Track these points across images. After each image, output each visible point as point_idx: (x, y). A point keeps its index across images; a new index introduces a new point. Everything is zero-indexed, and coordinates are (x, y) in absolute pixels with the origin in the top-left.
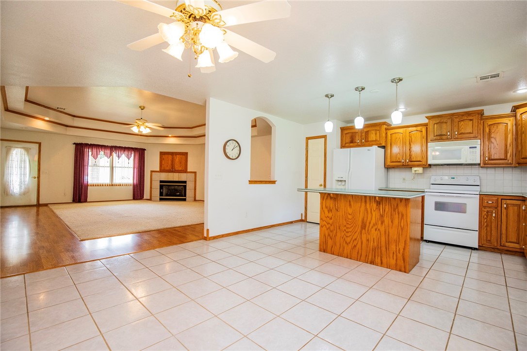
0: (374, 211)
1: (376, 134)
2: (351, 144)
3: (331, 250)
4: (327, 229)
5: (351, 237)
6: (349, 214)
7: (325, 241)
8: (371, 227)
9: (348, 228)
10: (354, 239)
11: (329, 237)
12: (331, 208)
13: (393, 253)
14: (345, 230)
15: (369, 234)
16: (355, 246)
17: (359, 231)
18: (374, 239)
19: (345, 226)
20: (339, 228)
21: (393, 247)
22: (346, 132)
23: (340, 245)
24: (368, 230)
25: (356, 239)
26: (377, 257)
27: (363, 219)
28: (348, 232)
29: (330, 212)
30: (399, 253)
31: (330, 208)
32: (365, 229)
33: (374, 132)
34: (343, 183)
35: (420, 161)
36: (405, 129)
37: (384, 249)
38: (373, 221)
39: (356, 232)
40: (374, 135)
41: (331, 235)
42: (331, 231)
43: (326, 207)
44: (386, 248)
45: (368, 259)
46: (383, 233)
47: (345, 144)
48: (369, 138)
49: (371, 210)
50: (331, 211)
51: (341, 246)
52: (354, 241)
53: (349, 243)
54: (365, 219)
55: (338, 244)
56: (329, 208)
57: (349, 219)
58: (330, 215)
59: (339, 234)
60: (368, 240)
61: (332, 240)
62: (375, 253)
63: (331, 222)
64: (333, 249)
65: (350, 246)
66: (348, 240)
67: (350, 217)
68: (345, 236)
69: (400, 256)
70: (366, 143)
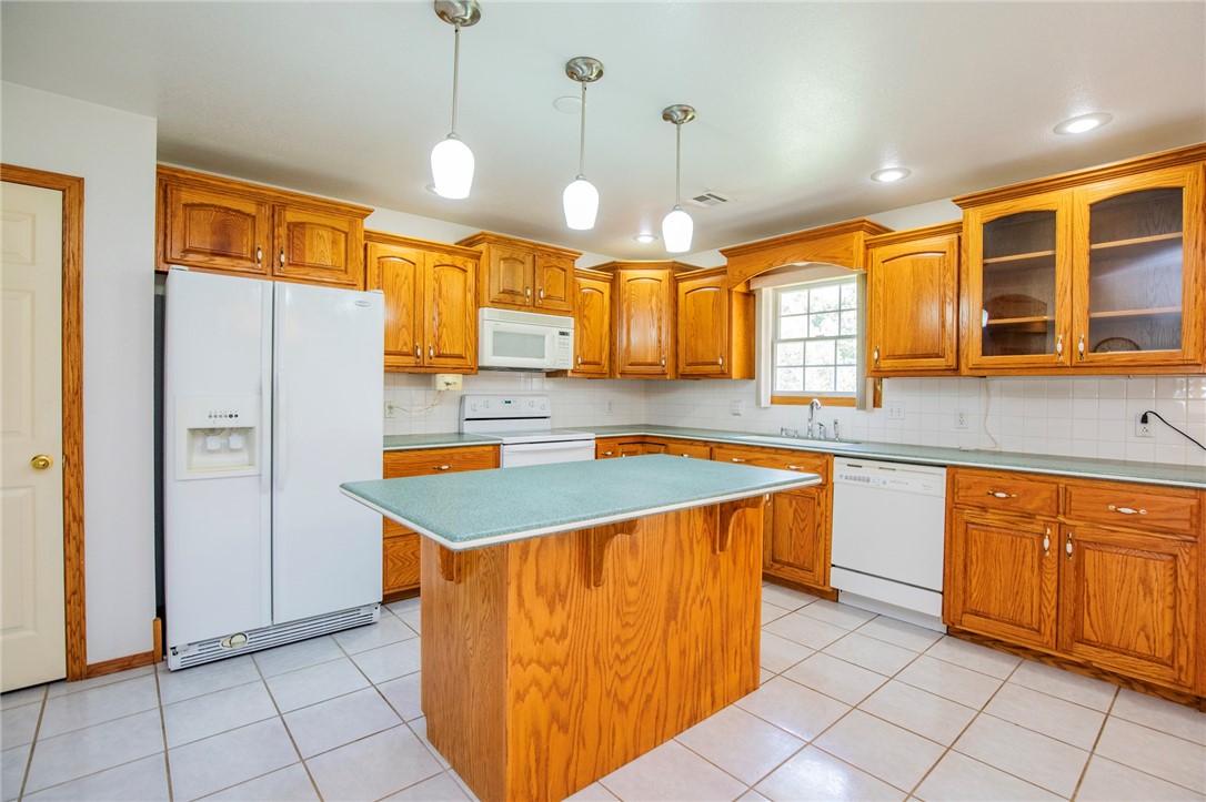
0: (698, 542)
1: (334, 242)
2: (219, 261)
3: (566, 776)
4: (546, 696)
5: (636, 673)
6: (632, 584)
7: (538, 761)
8: (690, 601)
9: (623, 645)
10: (644, 674)
11: (555, 728)
12: (563, 588)
13: (736, 652)
14: (617, 656)
15: (686, 630)
16: (649, 698)
17: (659, 633)
18: (697, 638)
19: (618, 638)
20: (596, 662)
21: (735, 635)
22: (187, 196)
23: (600, 729)
24: (684, 617)
25: (650, 672)
26: (703, 692)
27: (671, 585)
28: (628, 657)
29: (559, 607)
30: (746, 644)
31: (557, 586)
32: (675, 618)
33: (326, 234)
34: (236, 441)
35: (460, 357)
36: (422, 251)
37: (718, 655)
38: (696, 579)
39: (651, 644)
40: (329, 246)
41: (563, 714)
42: (563, 695)
43: (540, 590)
44: (723, 650)
45: (684, 713)
46: (716, 604)
47: (186, 251)
48: (308, 254)
49: (691, 543)
50: (563, 598)
51: (605, 728)
52: (645, 679)
53: (631, 699)
54: (677, 581)
55: (591, 735)
56: (551, 589)
57: (629, 604)
58: (560, 617)
59: (594, 691)
60: (683, 653)
61: (566, 731)
62: (699, 683)
63: (560, 650)
64: (572, 768)
65: (634, 709)
66: (626, 691)
67: (632, 593)
68: (617, 681)
69: (746, 650)
70: (294, 271)
